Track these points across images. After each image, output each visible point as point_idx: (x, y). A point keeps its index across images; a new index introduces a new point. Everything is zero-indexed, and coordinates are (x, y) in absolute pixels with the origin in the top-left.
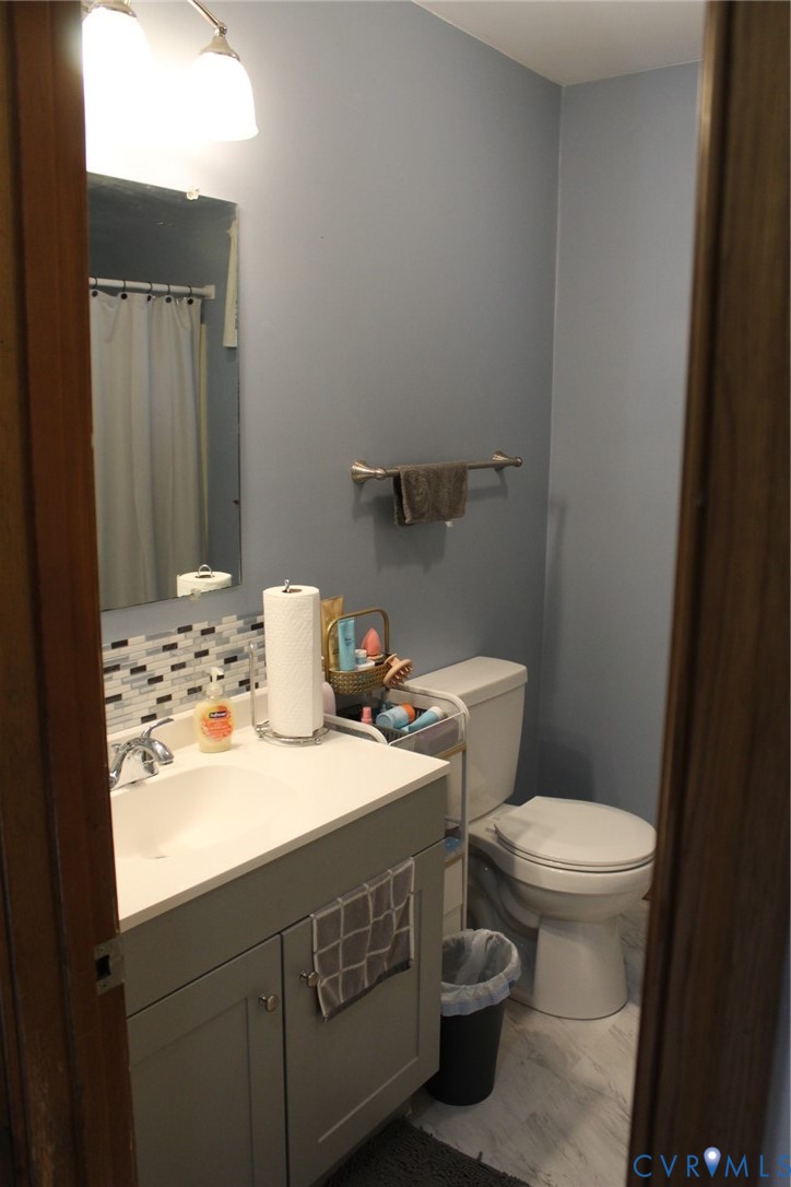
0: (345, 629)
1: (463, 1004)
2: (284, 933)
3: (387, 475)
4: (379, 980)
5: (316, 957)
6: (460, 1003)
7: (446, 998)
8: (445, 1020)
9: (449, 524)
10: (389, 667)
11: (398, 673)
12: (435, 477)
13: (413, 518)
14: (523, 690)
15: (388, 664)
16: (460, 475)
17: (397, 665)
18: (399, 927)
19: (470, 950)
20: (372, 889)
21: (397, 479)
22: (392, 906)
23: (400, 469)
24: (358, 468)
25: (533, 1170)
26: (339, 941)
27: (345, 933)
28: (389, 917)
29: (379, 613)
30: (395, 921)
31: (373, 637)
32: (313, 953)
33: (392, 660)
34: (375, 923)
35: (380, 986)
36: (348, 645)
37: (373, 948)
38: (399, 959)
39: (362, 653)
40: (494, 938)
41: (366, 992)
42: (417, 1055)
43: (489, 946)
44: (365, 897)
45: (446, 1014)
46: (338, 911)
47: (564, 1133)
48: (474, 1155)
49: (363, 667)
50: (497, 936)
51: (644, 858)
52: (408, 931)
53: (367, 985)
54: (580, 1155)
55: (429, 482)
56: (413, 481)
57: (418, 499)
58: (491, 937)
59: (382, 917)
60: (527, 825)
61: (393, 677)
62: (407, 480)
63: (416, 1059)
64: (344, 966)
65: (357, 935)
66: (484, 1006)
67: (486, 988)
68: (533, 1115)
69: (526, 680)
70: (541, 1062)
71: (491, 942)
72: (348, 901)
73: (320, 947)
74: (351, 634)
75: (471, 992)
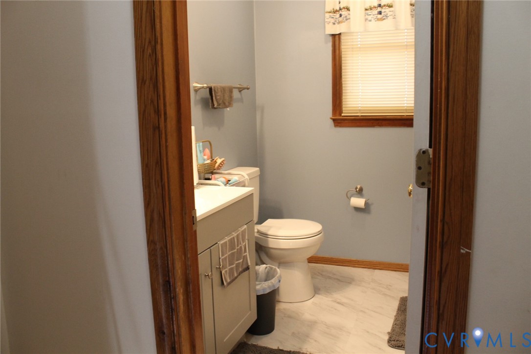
0: (199, 146)
1: (264, 289)
2: (211, 248)
3: (207, 87)
4: (239, 275)
5: (221, 260)
6: (263, 289)
7: (258, 287)
8: (258, 297)
9: (228, 109)
10: (216, 162)
11: (221, 164)
12: (223, 89)
13: (217, 106)
14: (258, 178)
15: (215, 161)
16: (231, 90)
17: (219, 161)
18: (244, 253)
19: (259, 274)
20: (236, 235)
21: (211, 89)
22: (242, 243)
23: (212, 85)
24: (195, 85)
25: (300, 348)
26: (227, 255)
27: (229, 252)
28: (241, 247)
29: (208, 142)
30: (243, 249)
31: (207, 151)
32: (220, 258)
33: (217, 159)
34: (237, 249)
35: (239, 277)
36: (201, 153)
37: (237, 261)
38: (245, 266)
39: (206, 157)
40: (268, 268)
41: (236, 278)
42: (250, 310)
43: (266, 271)
44: (234, 238)
45: (258, 294)
46: (226, 242)
47: (307, 336)
48: (277, 348)
49: (206, 162)
50: (269, 266)
51: (319, 232)
52: (246, 255)
53: (236, 275)
54: (316, 341)
55: (221, 91)
56: (216, 90)
57: (218, 97)
58: (266, 268)
59: (239, 247)
60: (271, 227)
61: (219, 166)
62: (214, 90)
63: (250, 312)
64: (229, 266)
65: (232, 253)
66: (272, 290)
67: (272, 283)
68: (293, 333)
69: (259, 173)
70: (290, 317)
71: (267, 269)
72: (229, 238)
73: (222, 255)
74: (201, 149)
75: (267, 284)
